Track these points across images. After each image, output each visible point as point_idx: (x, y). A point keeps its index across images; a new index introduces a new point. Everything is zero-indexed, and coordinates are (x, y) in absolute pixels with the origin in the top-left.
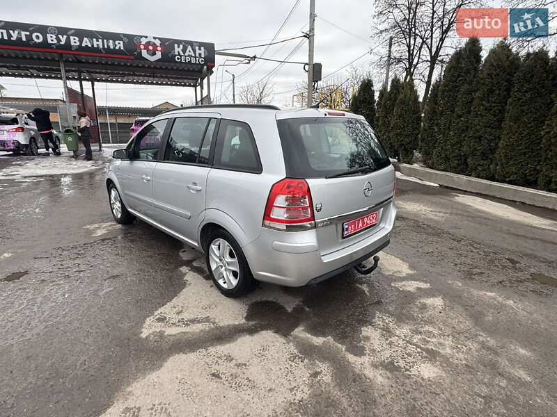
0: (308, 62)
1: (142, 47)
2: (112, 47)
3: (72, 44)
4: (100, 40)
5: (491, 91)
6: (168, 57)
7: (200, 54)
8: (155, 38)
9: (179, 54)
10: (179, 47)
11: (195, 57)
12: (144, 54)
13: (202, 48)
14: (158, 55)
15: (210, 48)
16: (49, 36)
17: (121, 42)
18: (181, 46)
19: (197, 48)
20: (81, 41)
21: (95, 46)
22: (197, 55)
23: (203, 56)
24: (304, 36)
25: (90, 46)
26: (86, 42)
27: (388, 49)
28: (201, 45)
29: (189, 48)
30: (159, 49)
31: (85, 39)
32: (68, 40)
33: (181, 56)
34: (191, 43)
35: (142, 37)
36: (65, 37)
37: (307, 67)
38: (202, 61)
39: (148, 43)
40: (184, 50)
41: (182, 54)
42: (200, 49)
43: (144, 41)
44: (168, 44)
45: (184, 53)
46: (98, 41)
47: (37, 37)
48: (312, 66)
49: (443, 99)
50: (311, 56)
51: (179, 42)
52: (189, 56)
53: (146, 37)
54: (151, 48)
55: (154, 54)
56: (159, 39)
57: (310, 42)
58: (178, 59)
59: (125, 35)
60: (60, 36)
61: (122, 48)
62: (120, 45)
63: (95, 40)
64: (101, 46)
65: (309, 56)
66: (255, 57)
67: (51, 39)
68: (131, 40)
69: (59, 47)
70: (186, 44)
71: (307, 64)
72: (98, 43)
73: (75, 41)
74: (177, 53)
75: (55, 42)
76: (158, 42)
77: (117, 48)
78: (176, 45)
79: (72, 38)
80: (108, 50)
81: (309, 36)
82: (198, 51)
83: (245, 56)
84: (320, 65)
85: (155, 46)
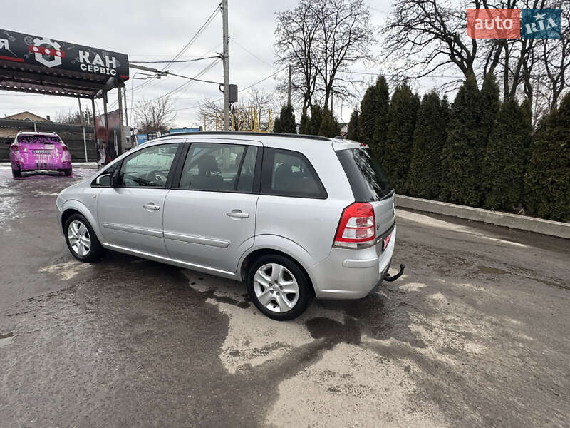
0: (223, 83)
1: (36, 49)
5: (402, 123)
6: (70, 64)
7: (111, 65)
8: (53, 41)
9: (85, 62)
10: (84, 54)
11: (105, 68)
12: (39, 57)
13: (114, 59)
14: (58, 61)
15: (122, 59)
17: (6, 41)
18: (87, 54)
19: (107, 58)
22: (108, 66)
23: (114, 67)
24: (218, 57)
27: (288, 76)
28: (112, 54)
29: (98, 56)
30: (59, 53)
33: (87, 65)
34: (99, 52)
35: (34, 37)
37: (222, 88)
38: (114, 72)
39: (44, 46)
40: (91, 58)
41: (88, 62)
42: (111, 59)
43: (38, 43)
44: (70, 51)
45: (91, 61)
48: (227, 87)
49: (363, 127)
50: (226, 77)
51: (85, 49)
52: (97, 65)
53: (41, 39)
54: (47, 51)
55: (52, 59)
56: (59, 42)
57: (224, 63)
58: (84, 67)
59: (11, 33)
61: (7, 48)
62: (4, 44)
65: (224, 77)
66: (167, 73)
68: (20, 39)
70: (93, 52)
74: (82, 61)
76: (57, 47)
78: (81, 52)
81: (224, 57)
82: (108, 62)
83: (156, 71)
84: (235, 87)
85: (53, 50)
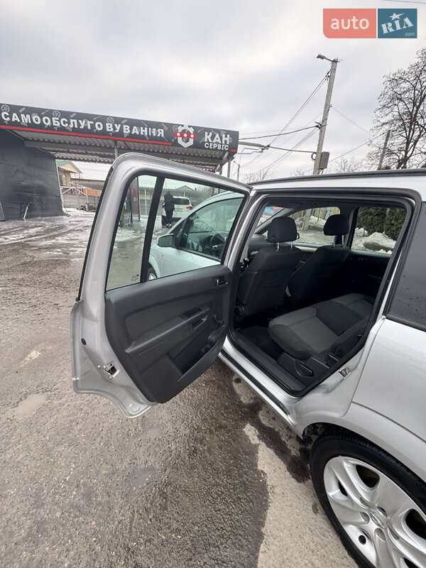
0: (316, 151)
1: (179, 134)
2: (154, 135)
3: (125, 132)
4: (146, 129)
6: (198, 145)
7: (226, 141)
8: (189, 127)
9: (208, 142)
10: (208, 134)
11: (221, 144)
12: (180, 141)
13: (228, 136)
14: (191, 142)
15: (234, 135)
16: (107, 125)
17: (162, 130)
18: (211, 134)
19: (224, 136)
20: (131, 129)
21: (142, 134)
22: (223, 142)
23: (228, 143)
24: (317, 126)
25: (138, 133)
26: (135, 130)
28: (227, 132)
29: (217, 136)
30: (192, 136)
31: (135, 127)
32: (121, 129)
34: (218, 131)
35: (179, 125)
36: (119, 125)
37: (314, 156)
38: (227, 147)
39: (184, 131)
40: (213, 138)
41: (210, 141)
42: (226, 137)
43: (180, 129)
44: (199, 132)
45: (212, 140)
46: (144, 129)
47: (99, 125)
48: (319, 155)
50: (320, 146)
51: (209, 130)
52: (217, 143)
53: (182, 126)
54: (185, 135)
55: (187, 141)
56: (193, 127)
57: (321, 131)
58: (207, 145)
59: (166, 124)
60: (116, 125)
61: (163, 136)
62: (161, 133)
63: (142, 128)
64: (146, 134)
65: (318, 145)
66: (268, 146)
67: (109, 128)
68: (170, 127)
69: (115, 134)
70: (215, 132)
71: (315, 153)
72: (144, 131)
73: (126, 130)
74: (206, 140)
75: (112, 130)
76: (191, 130)
77: (159, 135)
78: (206, 133)
79: (124, 126)
80: (152, 138)
81: (321, 126)
82: (224, 139)
83: (260, 146)
84: (327, 154)
85: (189, 134)
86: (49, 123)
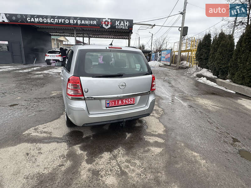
1: (103, 23)
2: (92, 24)
3: (78, 23)
4: (88, 21)
6: (113, 27)
8: (108, 19)
9: (118, 25)
10: (118, 22)
11: (124, 26)
12: (104, 26)
13: (128, 22)
14: (109, 26)
15: (131, 22)
16: (71, 20)
17: (96, 21)
18: (119, 22)
19: (125, 22)
20: (81, 22)
21: (86, 23)
23: (128, 26)
24: (181, 13)
25: (84, 23)
26: (83, 22)
28: (127, 20)
29: (122, 22)
30: (110, 23)
31: (83, 21)
32: (77, 22)
33: (118, 26)
34: (123, 20)
35: (103, 19)
36: (76, 20)
37: (180, 29)
38: (127, 28)
39: (106, 21)
41: (119, 25)
42: (127, 22)
43: (104, 20)
44: (113, 21)
45: (120, 24)
46: (87, 21)
47: (67, 21)
48: (183, 28)
50: (183, 23)
52: (122, 25)
53: (105, 19)
54: (106, 23)
55: (107, 25)
56: (110, 19)
57: (183, 16)
58: (117, 27)
59: (97, 18)
60: (74, 20)
61: (96, 24)
62: (95, 22)
63: (86, 21)
64: (88, 23)
66: (154, 25)
67: (72, 22)
68: (99, 20)
69: (74, 24)
70: (121, 20)
71: (181, 27)
72: (87, 22)
73: (79, 22)
74: (117, 25)
76: (109, 21)
77: (94, 24)
78: (117, 21)
79: (78, 21)
80: (91, 25)
81: (183, 13)
82: (125, 24)
83: (150, 25)
84: (187, 28)
85: (108, 22)
86: (46, 21)
